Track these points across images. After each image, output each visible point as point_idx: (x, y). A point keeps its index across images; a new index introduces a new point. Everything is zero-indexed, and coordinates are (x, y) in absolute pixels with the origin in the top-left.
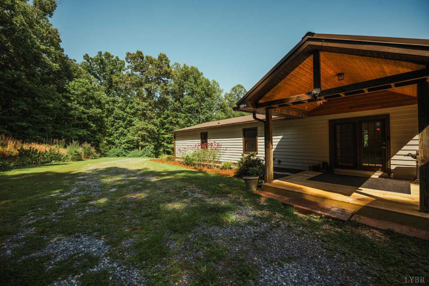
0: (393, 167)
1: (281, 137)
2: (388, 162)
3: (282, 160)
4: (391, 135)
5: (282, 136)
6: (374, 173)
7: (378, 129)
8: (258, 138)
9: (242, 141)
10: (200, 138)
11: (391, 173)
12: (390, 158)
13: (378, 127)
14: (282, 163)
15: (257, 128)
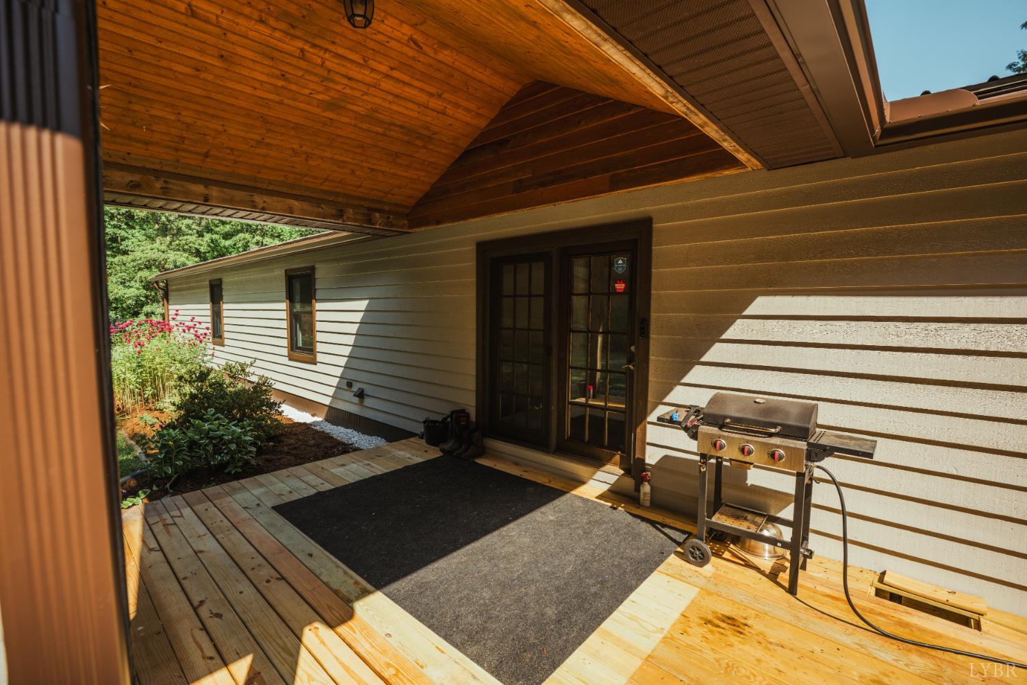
0: (652, 457)
1: (363, 305)
2: (638, 430)
3: (368, 390)
4: (653, 315)
5: (366, 302)
6: (594, 473)
7: (620, 287)
8: (318, 306)
9: (284, 315)
10: (208, 298)
11: (642, 483)
12: (645, 417)
13: (620, 279)
14: (368, 402)
15: (313, 269)
